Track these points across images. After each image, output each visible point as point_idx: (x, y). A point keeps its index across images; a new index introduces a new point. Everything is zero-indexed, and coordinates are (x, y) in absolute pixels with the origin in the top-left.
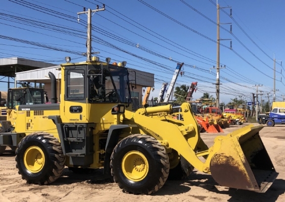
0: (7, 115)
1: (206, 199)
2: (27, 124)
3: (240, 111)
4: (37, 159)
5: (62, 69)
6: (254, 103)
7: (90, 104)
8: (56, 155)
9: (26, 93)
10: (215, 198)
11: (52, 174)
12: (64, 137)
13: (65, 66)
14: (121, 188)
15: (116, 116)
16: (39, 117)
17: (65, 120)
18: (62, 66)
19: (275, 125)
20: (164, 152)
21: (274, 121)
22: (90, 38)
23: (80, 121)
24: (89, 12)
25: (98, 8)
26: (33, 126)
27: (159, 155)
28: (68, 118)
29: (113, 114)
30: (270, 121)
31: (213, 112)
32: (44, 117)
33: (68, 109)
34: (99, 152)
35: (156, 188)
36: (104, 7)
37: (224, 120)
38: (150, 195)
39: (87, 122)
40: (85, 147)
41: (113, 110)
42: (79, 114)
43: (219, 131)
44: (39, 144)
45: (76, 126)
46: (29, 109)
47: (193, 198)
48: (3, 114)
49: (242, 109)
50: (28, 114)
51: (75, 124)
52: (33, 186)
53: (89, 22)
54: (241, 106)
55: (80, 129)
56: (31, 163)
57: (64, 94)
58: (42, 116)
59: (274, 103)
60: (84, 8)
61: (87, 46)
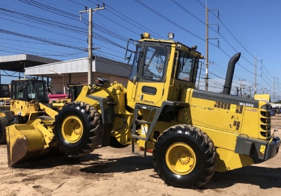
0: (11, 106)
9: (28, 85)
22: (92, 35)
24: (90, 11)
25: (98, 7)
36: (104, 6)
48: (6, 105)
53: (90, 20)
59: (255, 95)
60: (86, 7)
61: (88, 42)
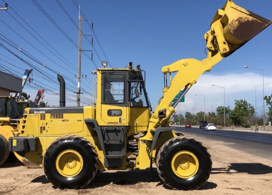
2: (41, 127)
5: (98, 73)
13: (102, 70)
16: (57, 120)
18: (99, 70)
23: (119, 124)
26: (49, 129)
32: (63, 121)
33: (105, 113)
39: (127, 125)
40: (124, 149)
42: (118, 117)
45: (115, 129)
46: (44, 112)
50: (43, 117)
57: (100, 97)
58: (62, 119)
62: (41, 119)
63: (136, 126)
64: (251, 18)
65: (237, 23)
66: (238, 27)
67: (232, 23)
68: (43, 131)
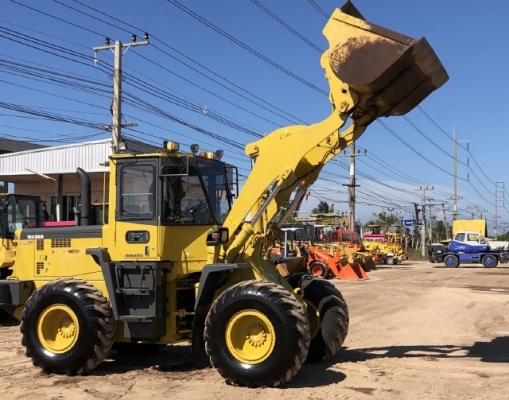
1: (375, 393)
2: (38, 264)
3: (391, 236)
4: (61, 327)
5: (111, 163)
6: (417, 222)
7: (164, 227)
8: (100, 320)
10: (389, 391)
11: (93, 355)
12: (115, 287)
13: (117, 159)
14: (224, 376)
15: (212, 249)
16: (61, 251)
17: (117, 256)
18: (112, 159)
19: (461, 265)
20: (302, 310)
21: (458, 257)
22: (120, 97)
23: (145, 258)
24: (117, 47)
25: (135, 40)
26: (49, 267)
27: (294, 317)
28: (121, 251)
29: (209, 245)
30: (450, 257)
31: (344, 240)
32: (70, 251)
33: (122, 236)
34: (176, 314)
35: (289, 376)
36: (147, 38)
37: (366, 254)
38: (277, 387)
39: (159, 259)
40: (154, 304)
41: (210, 238)
42: (144, 246)
43: (360, 276)
44: (68, 300)
45: (138, 267)
46: (42, 237)
47: (353, 391)
49: (395, 234)
50: (40, 246)
51: (136, 264)
52: (57, 378)
53: (117, 66)
54: (393, 228)
55: (147, 271)
56: (51, 335)
57: (114, 208)
58: (68, 249)
59: (455, 222)
60: (108, 39)
61: (112, 111)
62: (38, 249)
63: (186, 262)
64: (373, 38)
65: (346, 49)
66: (349, 59)
67: (336, 51)
68: (41, 270)
